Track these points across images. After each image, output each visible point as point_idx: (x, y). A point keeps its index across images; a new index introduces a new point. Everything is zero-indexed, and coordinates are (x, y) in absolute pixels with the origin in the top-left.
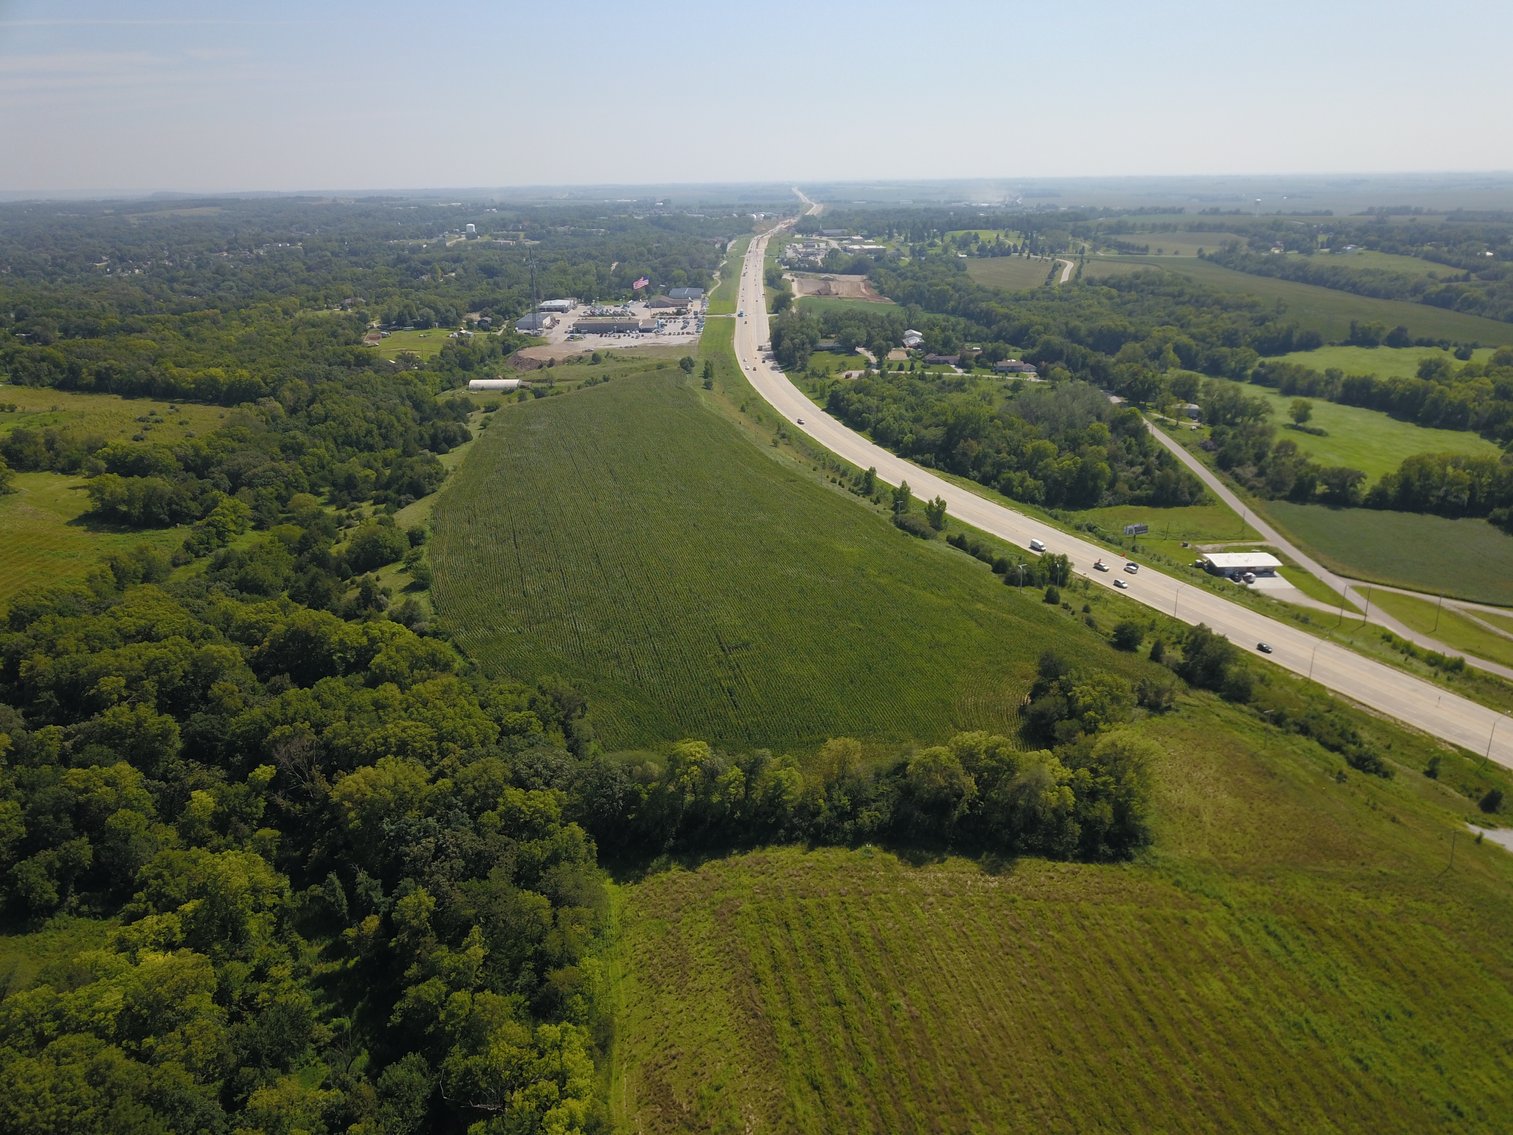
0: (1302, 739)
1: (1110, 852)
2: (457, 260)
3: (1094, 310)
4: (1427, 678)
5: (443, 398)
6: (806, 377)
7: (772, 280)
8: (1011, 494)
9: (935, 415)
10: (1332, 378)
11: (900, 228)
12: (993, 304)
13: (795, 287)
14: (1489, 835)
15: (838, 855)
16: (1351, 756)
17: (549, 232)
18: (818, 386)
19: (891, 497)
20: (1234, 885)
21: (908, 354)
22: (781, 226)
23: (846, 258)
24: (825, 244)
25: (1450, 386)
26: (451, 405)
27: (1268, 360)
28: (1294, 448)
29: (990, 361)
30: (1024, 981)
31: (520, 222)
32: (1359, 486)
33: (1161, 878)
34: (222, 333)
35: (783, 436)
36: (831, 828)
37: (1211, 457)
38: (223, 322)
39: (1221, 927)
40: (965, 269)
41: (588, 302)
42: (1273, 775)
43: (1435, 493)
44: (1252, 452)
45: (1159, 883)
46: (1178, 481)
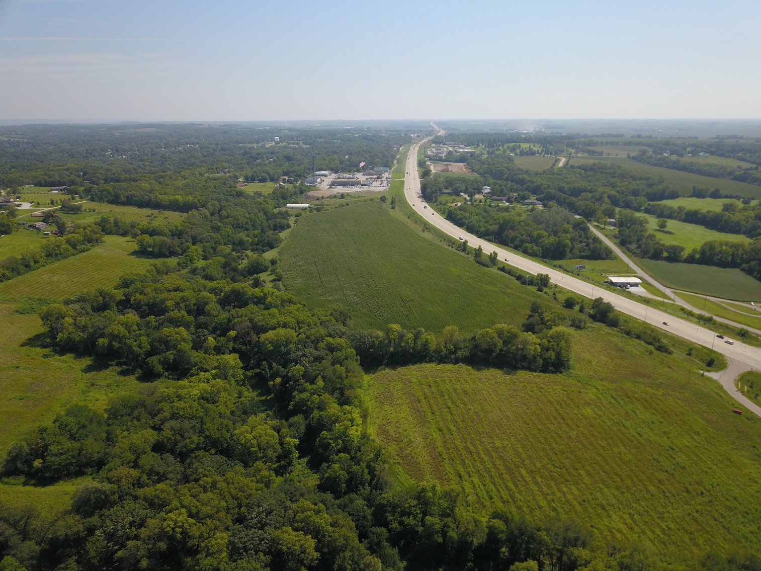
2: (272, 153)
3: (572, 179)
4: (695, 323)
5: (276, 211)
6: (437, 205)
7: (421, 164)
8: (526, 253)
9: (495, 220)
10: (681, 210)
11: (483, 141)
12: (525, 176)
13: (432, 168)
14: (706, 374)
15: (449, 366)
17: (314, 141)
18: (442, 209)
19: (474, 252)
21: (484, 196)
22: (425, 140)
23: (456, 155)
24: (445, 149)
25: (734, 215)
26: (280, 213)
27: (651, 203)
28: (654, 237)
29: (521, 200)
31: (299, 137)
32: (682, 253)
34: (175, 182)
35: (427, 229)
37: (618, 241)
38: (174, 177)
40: (513, 161)
41: (336, 172)
42: (623, 351)
43: (717, 257)
44: (636, 238)
45: (572, 381)
46: (601, 248)
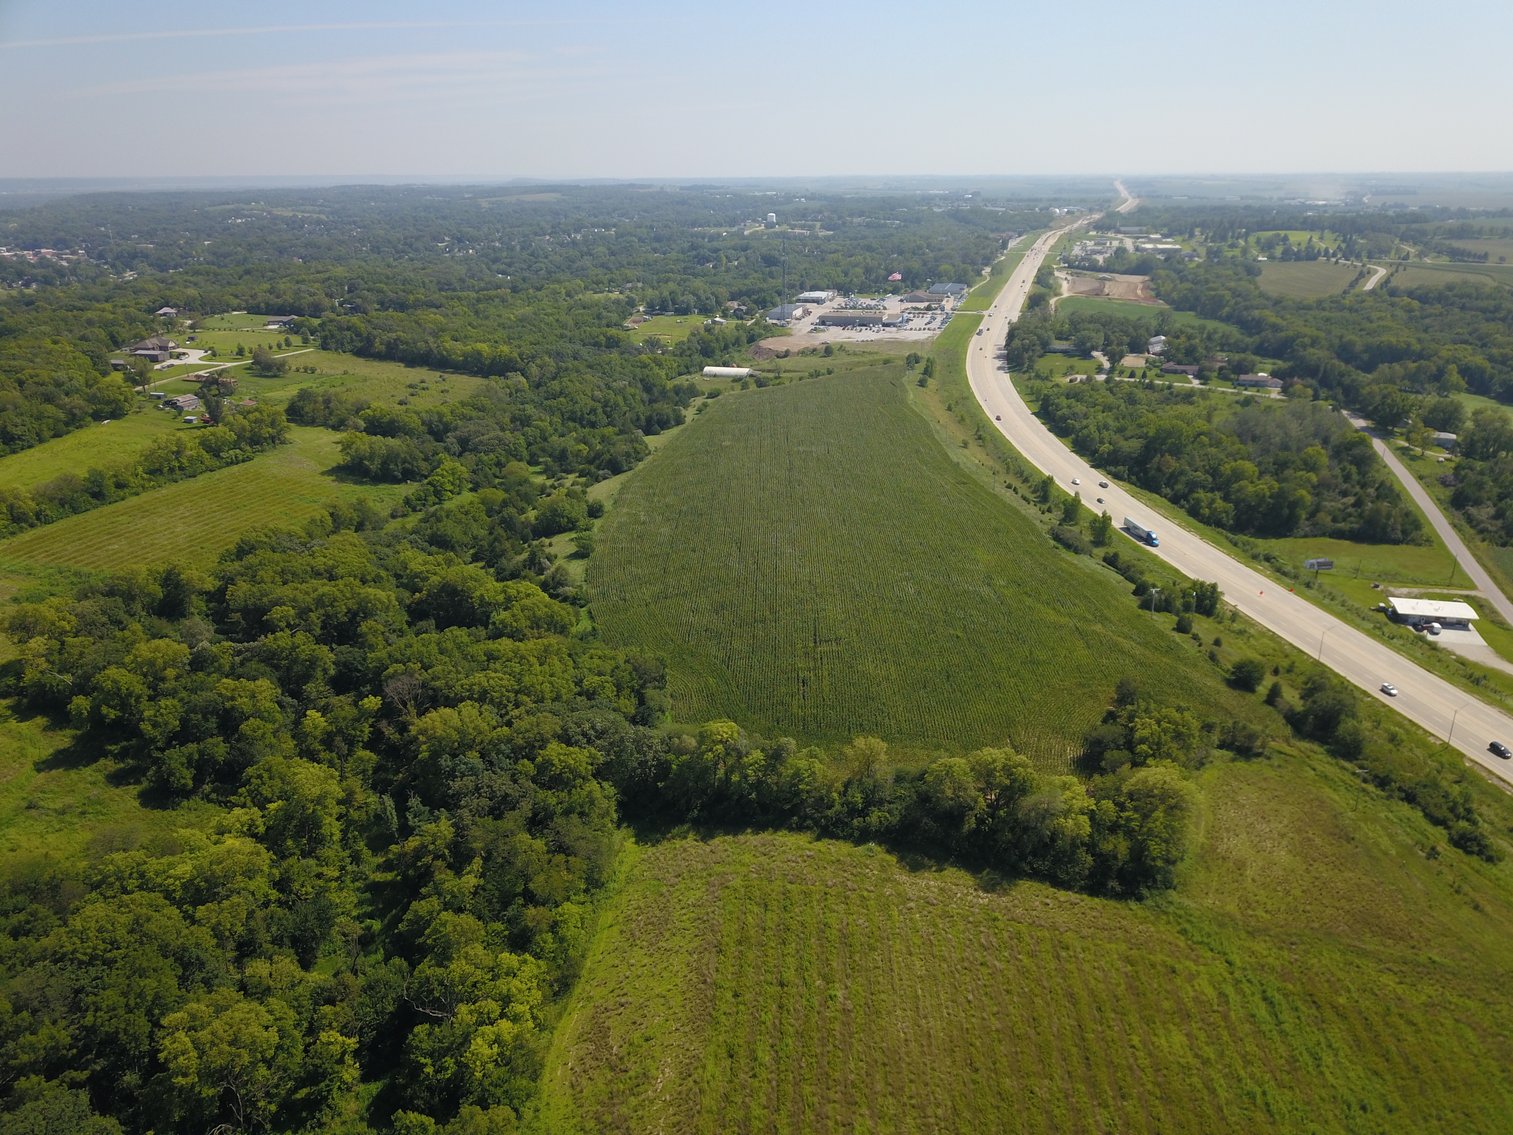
0: (1405, 809)
1: (1118, 889)
6: (1030, 379)
8: (1197, 516)
15: (840, 849)
16: (1453, 832)
18: (1037, 390)
19: (1060, 505)
20: (1248, 944)
21: (1146, 360)
29: (1234, 373)
30: (970, 997)
33: (1169, 923)
35: (979, 438)
36: (838, 822)
37: (1446, 492)
39: (1211, 983)
42: (1349, 840)
44: (1497, 491)
